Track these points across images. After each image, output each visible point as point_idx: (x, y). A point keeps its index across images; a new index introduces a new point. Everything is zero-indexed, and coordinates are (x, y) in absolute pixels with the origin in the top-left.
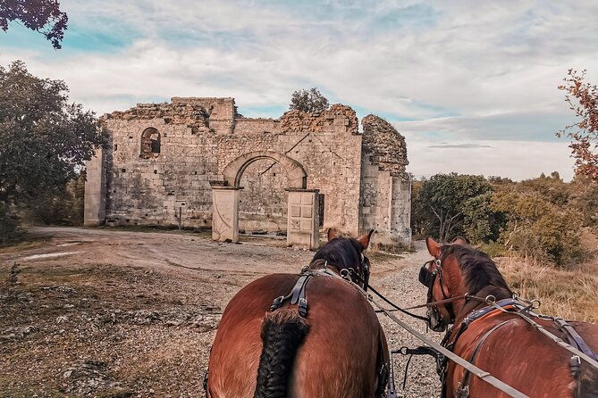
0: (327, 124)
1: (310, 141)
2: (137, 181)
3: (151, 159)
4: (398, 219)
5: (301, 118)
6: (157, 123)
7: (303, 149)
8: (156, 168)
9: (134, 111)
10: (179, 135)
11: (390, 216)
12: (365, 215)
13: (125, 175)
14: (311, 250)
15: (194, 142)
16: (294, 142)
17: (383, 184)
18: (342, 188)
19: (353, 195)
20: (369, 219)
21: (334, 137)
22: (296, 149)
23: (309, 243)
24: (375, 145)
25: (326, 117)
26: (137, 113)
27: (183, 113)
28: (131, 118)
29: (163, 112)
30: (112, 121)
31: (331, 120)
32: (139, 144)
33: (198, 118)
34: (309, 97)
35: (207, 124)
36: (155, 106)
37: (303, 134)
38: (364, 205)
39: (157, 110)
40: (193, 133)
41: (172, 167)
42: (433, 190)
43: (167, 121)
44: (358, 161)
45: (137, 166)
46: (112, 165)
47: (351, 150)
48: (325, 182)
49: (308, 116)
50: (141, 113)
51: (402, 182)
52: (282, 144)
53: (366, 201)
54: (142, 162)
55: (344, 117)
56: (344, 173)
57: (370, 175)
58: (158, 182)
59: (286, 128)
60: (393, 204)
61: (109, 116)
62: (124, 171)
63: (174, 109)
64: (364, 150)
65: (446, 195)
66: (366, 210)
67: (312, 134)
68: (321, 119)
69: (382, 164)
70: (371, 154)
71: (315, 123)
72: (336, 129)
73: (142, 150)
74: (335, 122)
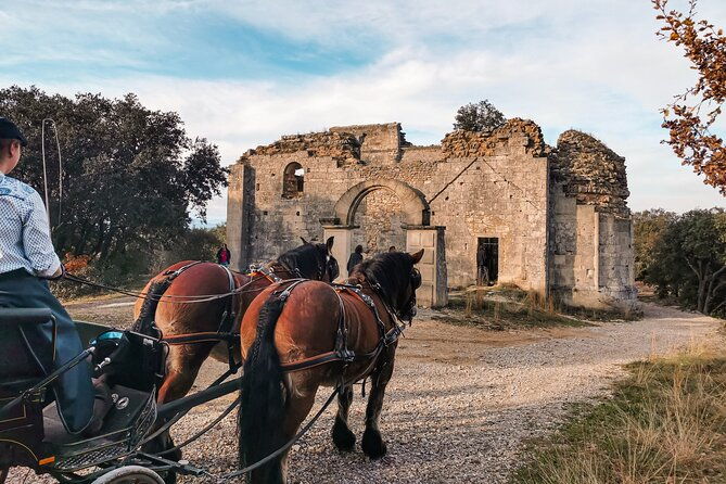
0: (501, 144)
1: (478, 168)
2: (279, 225)
3: (294, 199)
4: (611, 274)
5: (467, 140)
6: (299, 156)
7: (468, 178)
8: (299, 209)
9: (278, 144)
10: (323, 169)
11: (596, 267)
12: (559, 266)
13: (266, 218)
14: (433, 308)
15: (339, 176)
16: (458, 170)
17: (585, 223)
18: (522, 228)
19: (537, 239)
20: (564, 272)
21: (510, 162)
22: (460, 179)
23: (430, 298)
24: (572, 170)
25: (499, 136)
26: (281, 146)
27: (329, 143)
28: (274, 153)
29: (307, 143)
30: (255, 157)
31: (505, 140)
32: (282, 182)
33: (345, 148)
34: (478, 112)
35: (357, 156)
36: (300, 136)
37: (469, 160)
38: (557, 253)
39: (301, 141)
40: (339, 165)
41: (316, 207)
42: (683, 233)
43: (311, 154)
44: (542, 191)
45: (279, 207)
46: (254, 207)
47: (532, 177)
48: (499, 222)
49: (475, 137)
50: (285, 146)
51: (616, 220)
52: (442, 173)
53: (558, 246)
54: (285, 202)
55: (522, 134)
56: (523, 209)
57: (563, 211)
58: (301, 226)
59: (448, 154)
60: (601, 250)
61: (253, 152)
62: (266, 213)
63: (320, 139)
64: (553, 177)
65: (703, 240)
66: (560, 260)
67: (480, 159)
68: (493, 139)
69: (582, 197)
70: (564, 183)
71: (484, 145)
72: (512, 151)
73: (285, 189)
74: (510, 141)
